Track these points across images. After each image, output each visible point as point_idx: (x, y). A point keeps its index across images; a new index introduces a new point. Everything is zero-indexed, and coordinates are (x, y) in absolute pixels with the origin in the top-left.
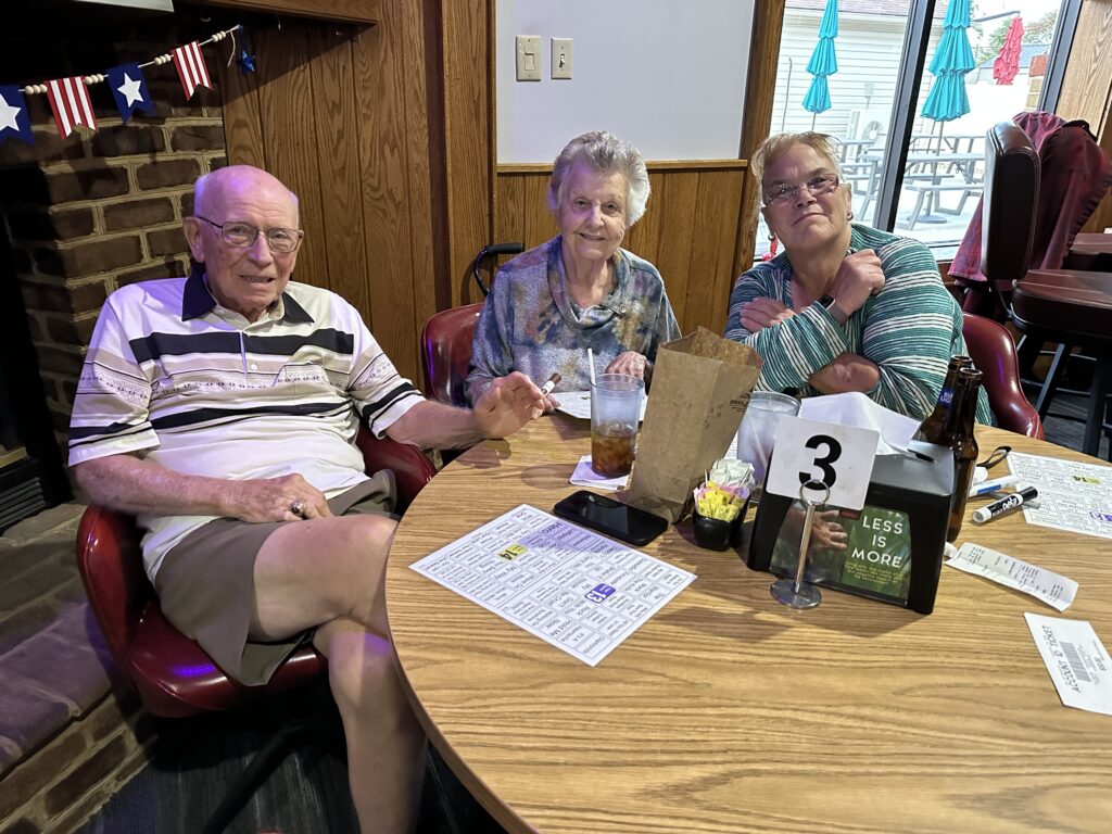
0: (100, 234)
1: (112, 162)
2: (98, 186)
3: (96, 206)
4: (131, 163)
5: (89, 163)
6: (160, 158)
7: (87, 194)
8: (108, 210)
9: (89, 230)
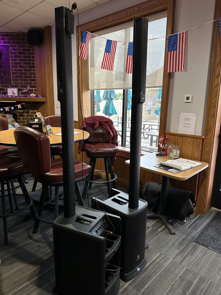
0: (21, 120)
1: (23, 114)
2: (22, 116)
3: (21, 118)
4: (25, 114)
5: (21, 114)
6: (29, 114)
7: (20, 116)
8: (22, 118)
9: (20, 119)
